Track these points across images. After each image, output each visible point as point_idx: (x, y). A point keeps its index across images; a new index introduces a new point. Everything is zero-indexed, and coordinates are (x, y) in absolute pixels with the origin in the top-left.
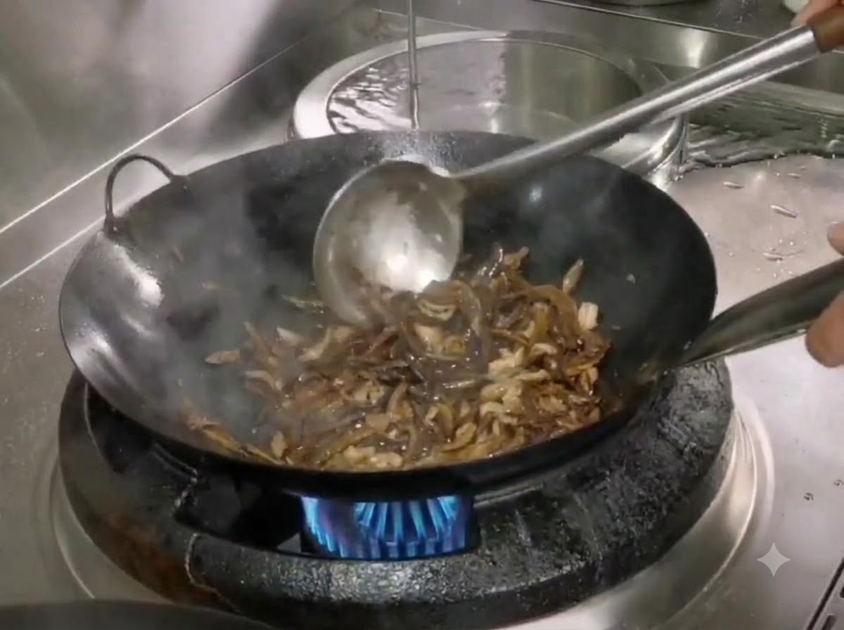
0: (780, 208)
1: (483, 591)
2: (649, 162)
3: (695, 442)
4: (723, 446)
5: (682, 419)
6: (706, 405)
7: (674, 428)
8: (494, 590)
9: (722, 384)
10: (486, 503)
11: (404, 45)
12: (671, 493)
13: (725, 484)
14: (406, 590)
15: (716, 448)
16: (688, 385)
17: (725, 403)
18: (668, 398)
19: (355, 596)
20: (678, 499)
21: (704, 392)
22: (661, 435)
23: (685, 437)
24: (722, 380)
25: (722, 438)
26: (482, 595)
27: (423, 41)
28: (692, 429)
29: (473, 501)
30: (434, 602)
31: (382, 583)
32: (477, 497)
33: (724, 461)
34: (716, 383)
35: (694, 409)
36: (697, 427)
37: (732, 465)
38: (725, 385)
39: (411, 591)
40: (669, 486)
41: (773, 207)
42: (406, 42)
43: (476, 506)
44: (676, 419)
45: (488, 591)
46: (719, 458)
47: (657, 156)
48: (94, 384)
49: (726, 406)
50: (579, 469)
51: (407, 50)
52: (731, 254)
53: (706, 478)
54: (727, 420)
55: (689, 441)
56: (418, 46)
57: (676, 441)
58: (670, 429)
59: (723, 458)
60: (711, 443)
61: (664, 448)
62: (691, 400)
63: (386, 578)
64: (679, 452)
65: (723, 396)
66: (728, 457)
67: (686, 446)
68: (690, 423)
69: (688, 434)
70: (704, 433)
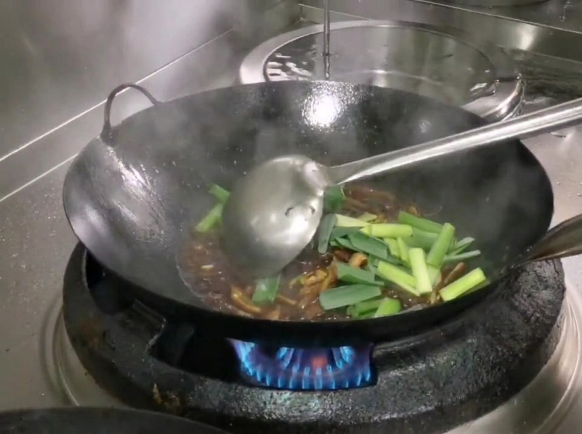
1: (380, 418)
2: (498, 116)
3: (539, 313)
4: (559, 318)
5: (529, 296)
6: (546, 288)
7: (523, 302)
8: (388, 417)
9: (557, 272)
13: (558, 347)
14: (321, 414)
15: (554, 319)
16: (533, 271)
17: (561, 286)
18: (519, 280)
19: (282, 417)
21: (545, 278)
22: (514, 308)
23: (531, 310)
24: (557, 269)
25: (558, 312)
26: (379, 421)
27: (333, 26)
28: (537, 304)
30: (342, 424)
31: (303, 408)
33: (559, 329)
34: (554, 271)
35: (538, 289)
36: (540, 302)
37: (563, 333)
38: (559, 272)
39: (325, 414)
42: (322, 26)
44: (525, 296)
45: (383, 418)
46: (555, 326)
47: (504, 110)
49: (561, 290)
51: (323, 31)
53: (547, 340)
54: (562, 298)
55: (534, 312)
56: (331, 29)
57: (525, 312)
58: (520, 302)
59: (558, 327)
60: (550, 315)
61: (515, 317)
62: (536, 282)
63: (306, 405)
64: (527, 320)
65: (559, 281)
66: (561, 327)
67: (532, 315)
68: (535, 299)
69: (533, 307)
70: (545, 308)
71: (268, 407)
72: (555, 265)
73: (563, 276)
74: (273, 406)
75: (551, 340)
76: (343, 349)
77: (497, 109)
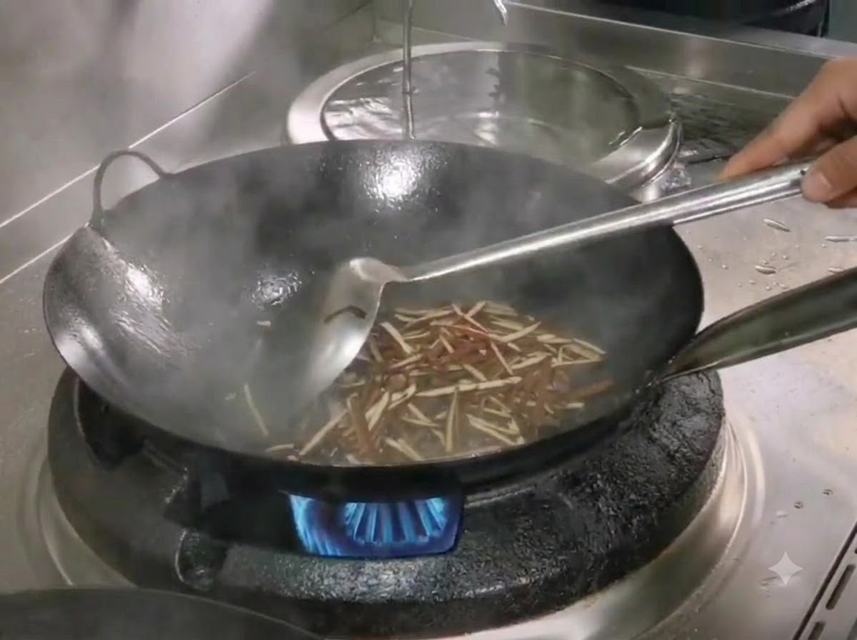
0: (772, 222)
1: (474, 592)
2: (643, 174)
3: (686, 448)
4: (714, 453)
5: (674, 424)
6: (698, 411)
7: (665, 433)
8: (484, 590)
9: (713, 391)
10: (478, 504)
11: (399, 54)
12: (662, 498)
13: (715, 492)
15: (707, 455)
16: (680, 391)
17: (716, 410)
18: (660, 404)
20: (668, 504)
21: (695, 399)
22: (652, 440)
24: (713, 388)
25: (713, 444)
26: (472, 596)
27: (418, 51)
28: (684, 436)
29: (464, 501)
30: (424, 601)
31: (374, 582)
32: (470, 498)
33: (715, 467)
34: (708, 391)
35: (686, 415)
36: (688, 433)
37: (722, 474)
38: (717, 393)
40: (659, 491)
41: (766, 220)
42: (401, 51)
43: (466, 506)
44: (668, 425)
45: (478, 592)
46: (709, 463)
47: (652, 167)
48: (86, 380)
49: (718, 414)
50: (569, 472)
51: (402, 59)
52: (724, 266)
53: (696, 484)
54: (719, 427)
55: (680, 446)
56: (412, 56)
57: (667, 447)
58: (661, 434)
59: (713, 465)
60: (701, 449)
61: (655, 453)
62: (682, 406)
63: (376, 577)
64: (671, 457)
65: (714, 403)
66: (718, 464)
67: (676, 451)
68: (681, 428)
69: (679, 440)
70: (695, 440)
71: (326, 582)
72: (709, 381)
73: (721, 395)
74: (332, 581)
75: (704, 483)
76: (432, 503)
77: (642, 165)
